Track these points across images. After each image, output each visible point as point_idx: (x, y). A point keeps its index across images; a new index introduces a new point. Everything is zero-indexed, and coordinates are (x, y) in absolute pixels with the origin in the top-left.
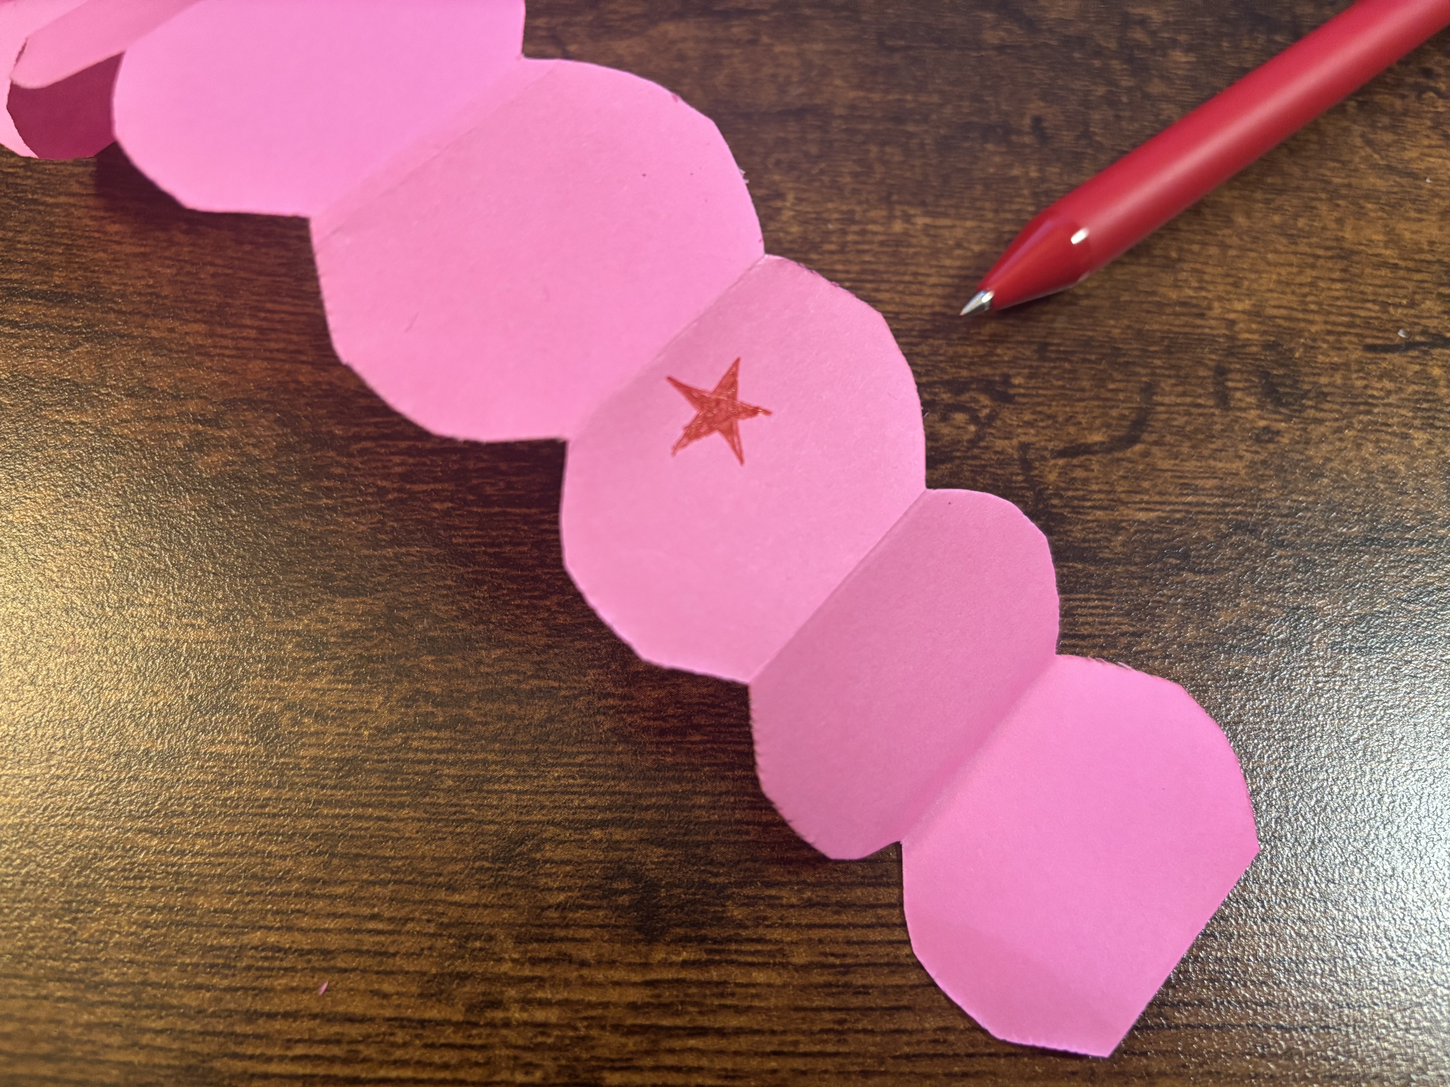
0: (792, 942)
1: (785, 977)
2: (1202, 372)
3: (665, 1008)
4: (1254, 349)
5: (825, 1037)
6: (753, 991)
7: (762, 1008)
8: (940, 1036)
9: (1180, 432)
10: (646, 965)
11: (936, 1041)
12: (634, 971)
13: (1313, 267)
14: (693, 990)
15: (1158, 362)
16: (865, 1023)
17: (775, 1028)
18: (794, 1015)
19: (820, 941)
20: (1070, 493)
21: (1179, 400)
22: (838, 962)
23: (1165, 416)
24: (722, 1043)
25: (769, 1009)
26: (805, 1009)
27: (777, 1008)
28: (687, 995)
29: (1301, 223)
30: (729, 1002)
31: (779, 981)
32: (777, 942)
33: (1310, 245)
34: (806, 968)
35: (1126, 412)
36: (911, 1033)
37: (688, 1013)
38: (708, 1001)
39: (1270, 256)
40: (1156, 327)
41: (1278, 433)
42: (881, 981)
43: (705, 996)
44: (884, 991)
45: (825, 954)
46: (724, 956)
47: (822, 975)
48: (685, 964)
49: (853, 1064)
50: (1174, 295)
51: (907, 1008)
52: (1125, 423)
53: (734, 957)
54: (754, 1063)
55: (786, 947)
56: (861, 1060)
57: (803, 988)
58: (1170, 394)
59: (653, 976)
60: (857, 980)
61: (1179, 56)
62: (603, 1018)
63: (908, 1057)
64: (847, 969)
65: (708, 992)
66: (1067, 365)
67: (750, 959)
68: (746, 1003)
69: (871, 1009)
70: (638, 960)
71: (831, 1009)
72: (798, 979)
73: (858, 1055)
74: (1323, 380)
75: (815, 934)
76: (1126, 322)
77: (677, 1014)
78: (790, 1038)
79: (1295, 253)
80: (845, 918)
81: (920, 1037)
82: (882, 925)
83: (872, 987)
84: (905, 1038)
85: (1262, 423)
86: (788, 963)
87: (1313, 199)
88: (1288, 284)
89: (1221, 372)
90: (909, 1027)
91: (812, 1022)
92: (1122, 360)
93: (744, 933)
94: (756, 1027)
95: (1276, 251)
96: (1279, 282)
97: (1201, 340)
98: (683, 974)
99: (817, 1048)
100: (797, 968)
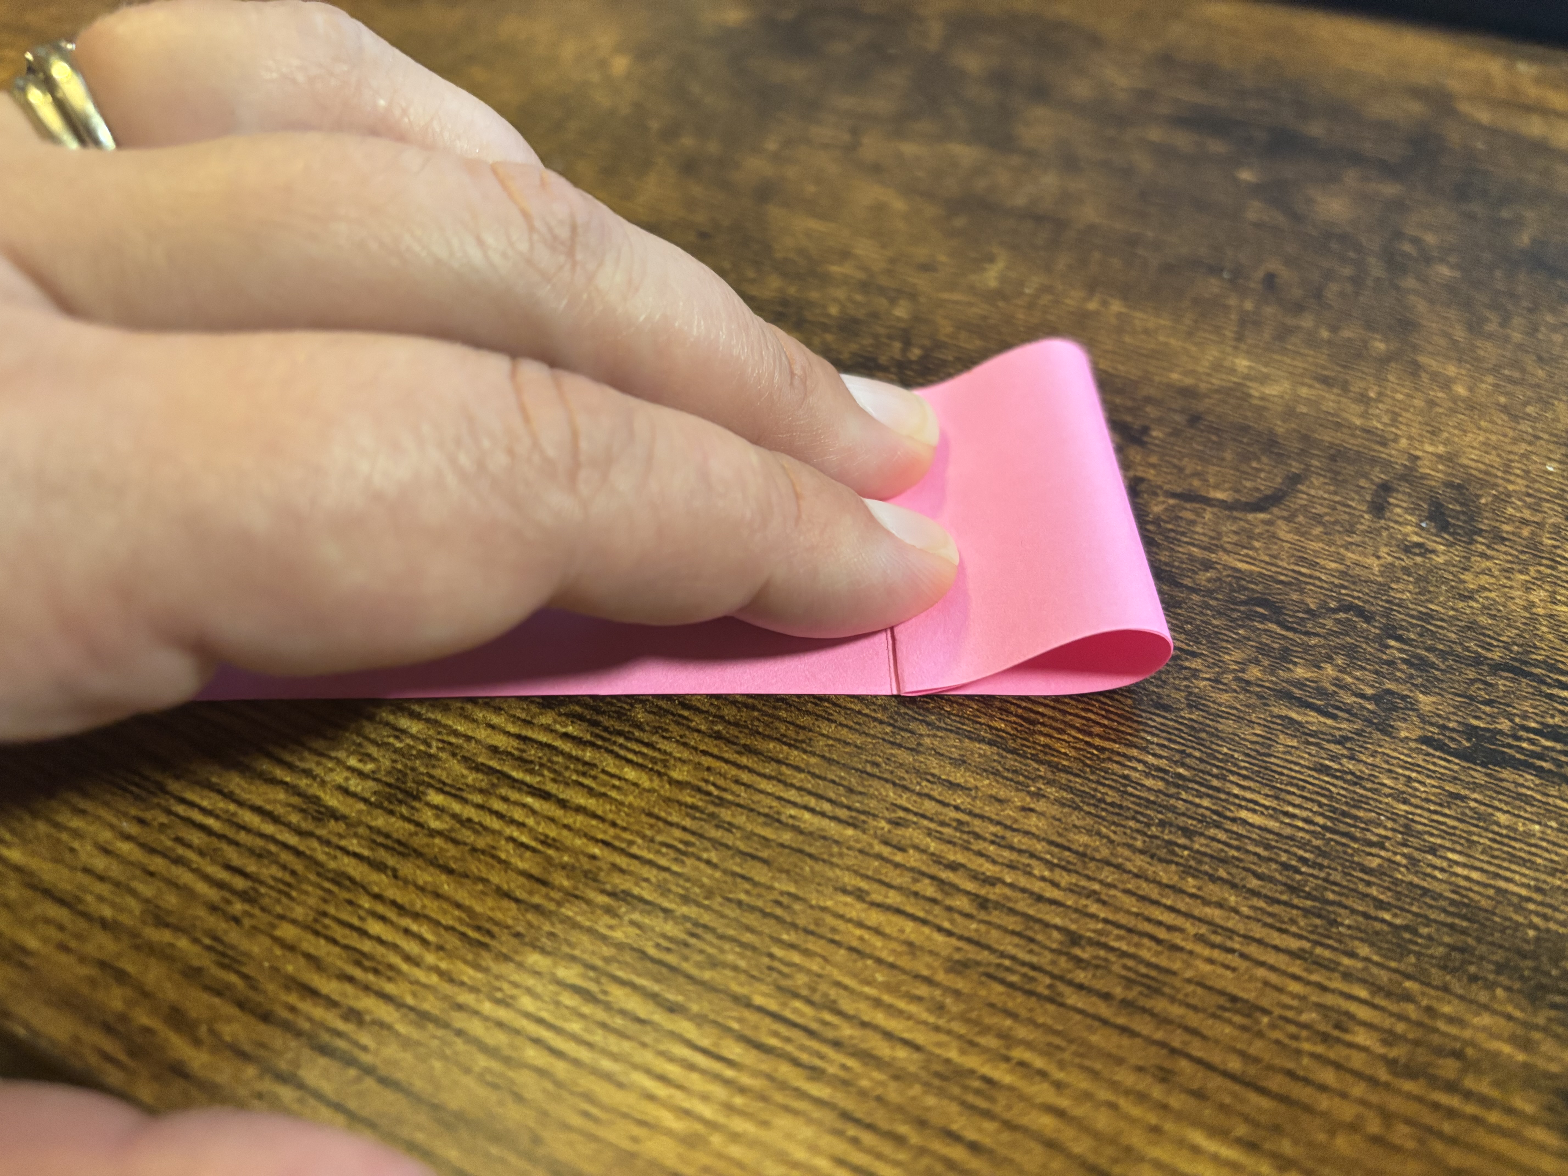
0: (680, 759)
1: (656, 783)
2: (1362, 482)
3: (523, 762)
4: (1433, 483)
5: (664, 850)
6: (617, 782)
7: (616, 800)
8: (785, 900)
9: (1318, 519)
10: (527, 723)
11: (778, 903)
12: (513, 723)
13: (1530, 443)
14: (560, 759)
15: (1316, 463)
16: (714, 856)
17: (619, 822)
18: (644, 818)
19: (709, 769)
20: (1170, 526)
21: (1326, 496)
22: (716, 792)
23: (1305, 503)
24: (558, 813)
25: (622, 804)
26: (658, 818)
27: (630, 806)
28: (550, 761)
29: (1529, 409)
30: (587, 781)
31: (647, 784)
32: (665, 753)
33: (1533, 428)
34: (680, 785)
35: (1262, 488)
36: (756, 884)
37: (543, 776)
38: (567, 774)
39: (1483, 424)
40: (1327, 438)
41: (1433, 552)
42: (749, 827)
43: (567, 768)
44: (749, 836)
45: (707, 781)
46: (607, 745)
47: (693, 797)
48: (566, 736)
49: (678, 885)
50: (1358, 422)
51: (765, 862)
52: (1256, 495)
53: (616, 748)
54: (578, 842)
55: (672, 762)
56: (688, 885)
57: (668, 800)
58: (1319, 488)
59: (529, 733)
60: (726, 814)
61: (1444, 271)
62: (461, 747)
63: (740, 903)
64: (721, 802)
65: (572, 766)
66: (1214, 438)
67: (630, 756)
68: (603, 790)
69: (727, 847)
70: (523, 716)
71: (684, 829)
72: (667, 790)
73: (688, 880)
74: (1506, 528)
75: (707, 761)
76: (1293, 426)
77: (531, 772)
78: (627, 836)
79: (1514, 429)
80: (744, 760)
81: (763, 891)
82: (779, 781)
83: (738, 828)
84: (747, 886)
85: (1416, 539)
86: (665, 774)
87: (1551, 397)
88: (1494, 448)
89: (1386, 488)
90: (757, 878)
91: (659, 831)
92: (1276, 451)
93: (637, 734)
94: (600, 812)
95: (1492, 422)
96: (1484, 444)
97: (1374, 461)
98: (558, 743)
99: (650, 856)
100: (672, 782)
